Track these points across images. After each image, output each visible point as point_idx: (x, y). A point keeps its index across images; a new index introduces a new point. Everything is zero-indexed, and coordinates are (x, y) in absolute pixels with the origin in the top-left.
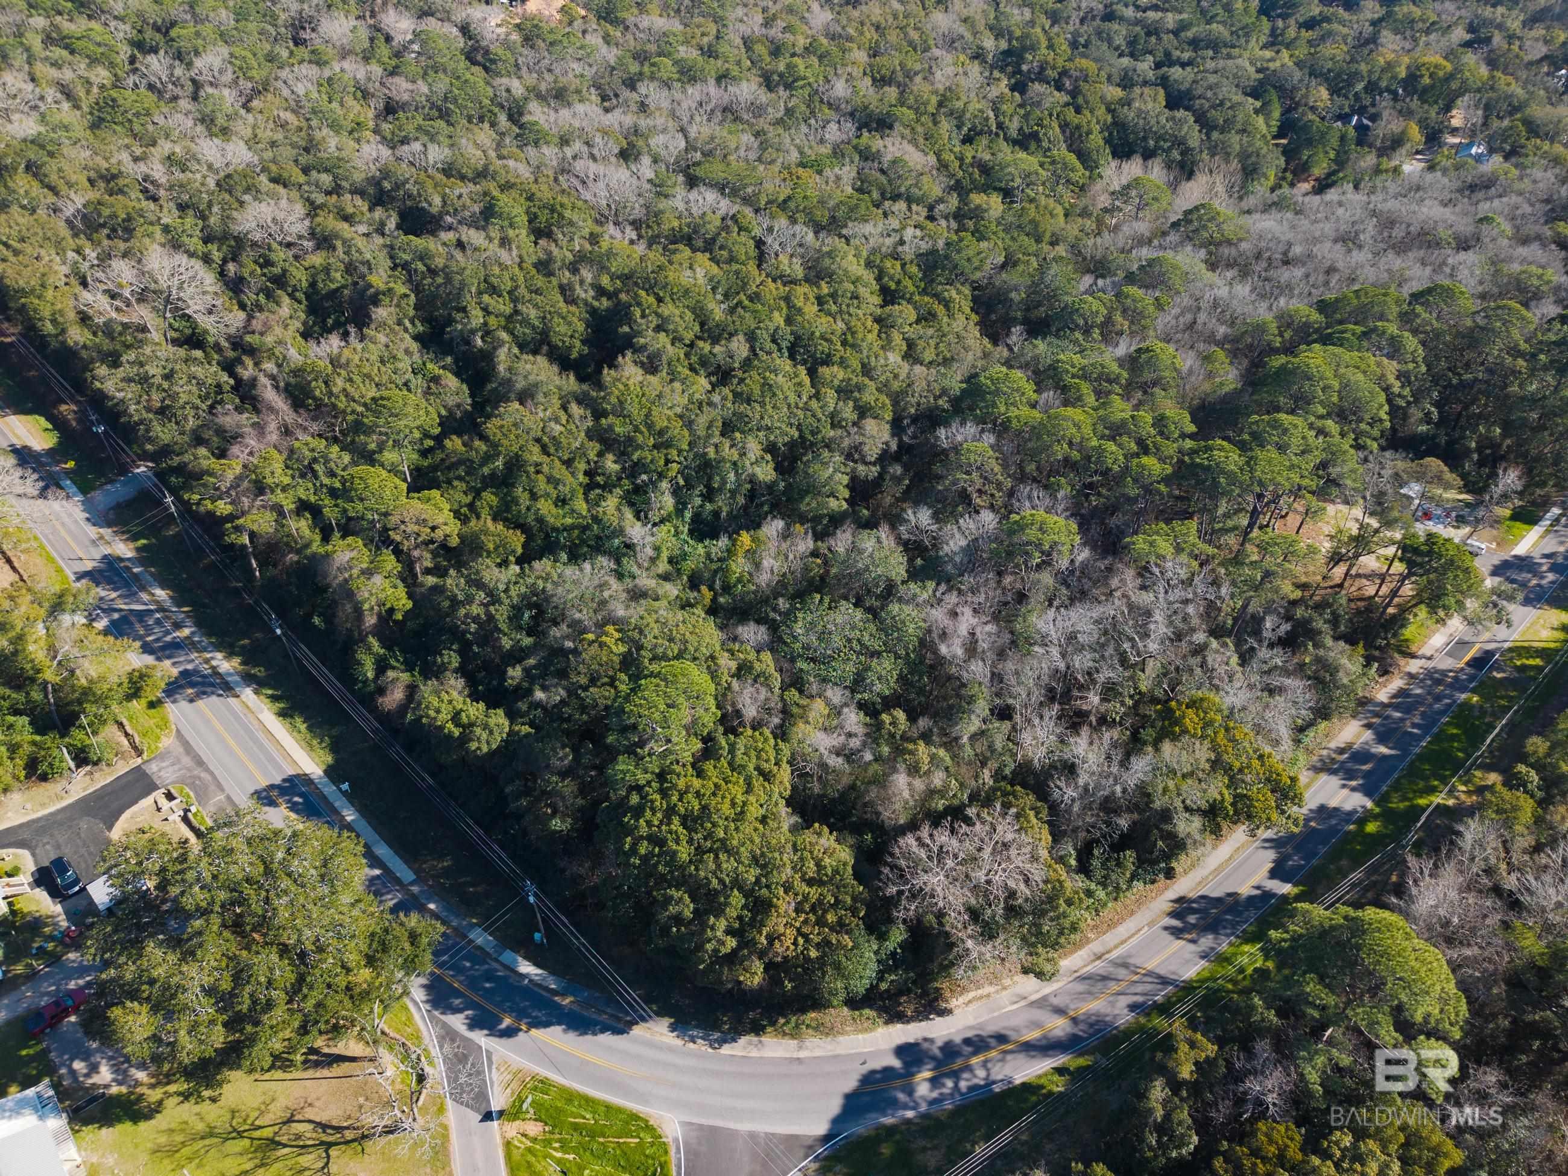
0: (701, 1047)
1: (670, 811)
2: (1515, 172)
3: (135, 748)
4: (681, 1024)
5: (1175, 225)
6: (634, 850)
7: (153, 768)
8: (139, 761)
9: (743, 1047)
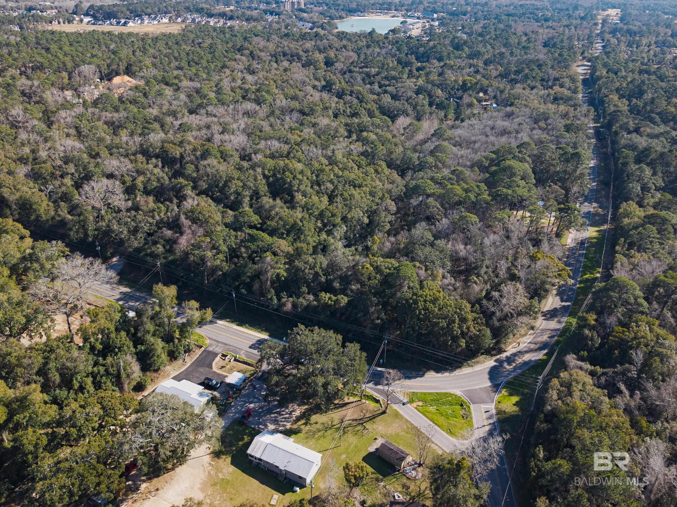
0: (447, 374)
1: (425, 301)
2: (518, 110)
3: (198, 346)
4: (438, 370)
5: (433, 135)
6: (420, 313)
7: (210, 349)
8: (203, 349)
9: (458, 372)
